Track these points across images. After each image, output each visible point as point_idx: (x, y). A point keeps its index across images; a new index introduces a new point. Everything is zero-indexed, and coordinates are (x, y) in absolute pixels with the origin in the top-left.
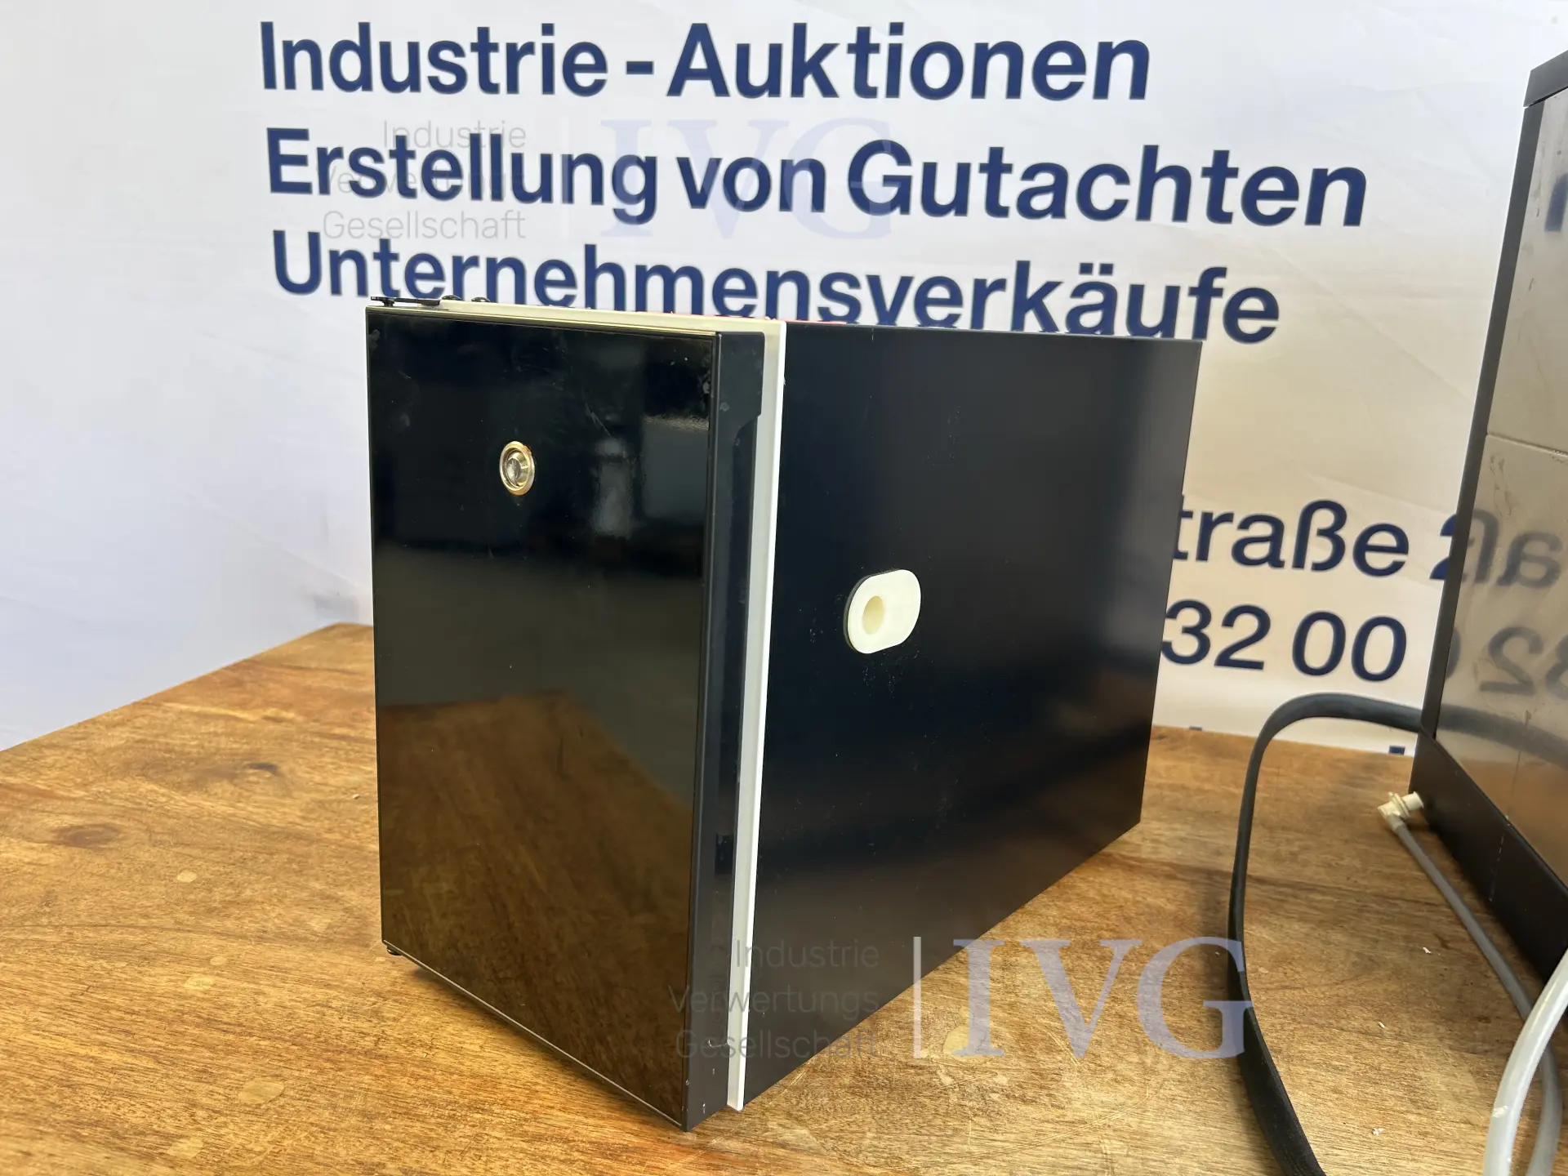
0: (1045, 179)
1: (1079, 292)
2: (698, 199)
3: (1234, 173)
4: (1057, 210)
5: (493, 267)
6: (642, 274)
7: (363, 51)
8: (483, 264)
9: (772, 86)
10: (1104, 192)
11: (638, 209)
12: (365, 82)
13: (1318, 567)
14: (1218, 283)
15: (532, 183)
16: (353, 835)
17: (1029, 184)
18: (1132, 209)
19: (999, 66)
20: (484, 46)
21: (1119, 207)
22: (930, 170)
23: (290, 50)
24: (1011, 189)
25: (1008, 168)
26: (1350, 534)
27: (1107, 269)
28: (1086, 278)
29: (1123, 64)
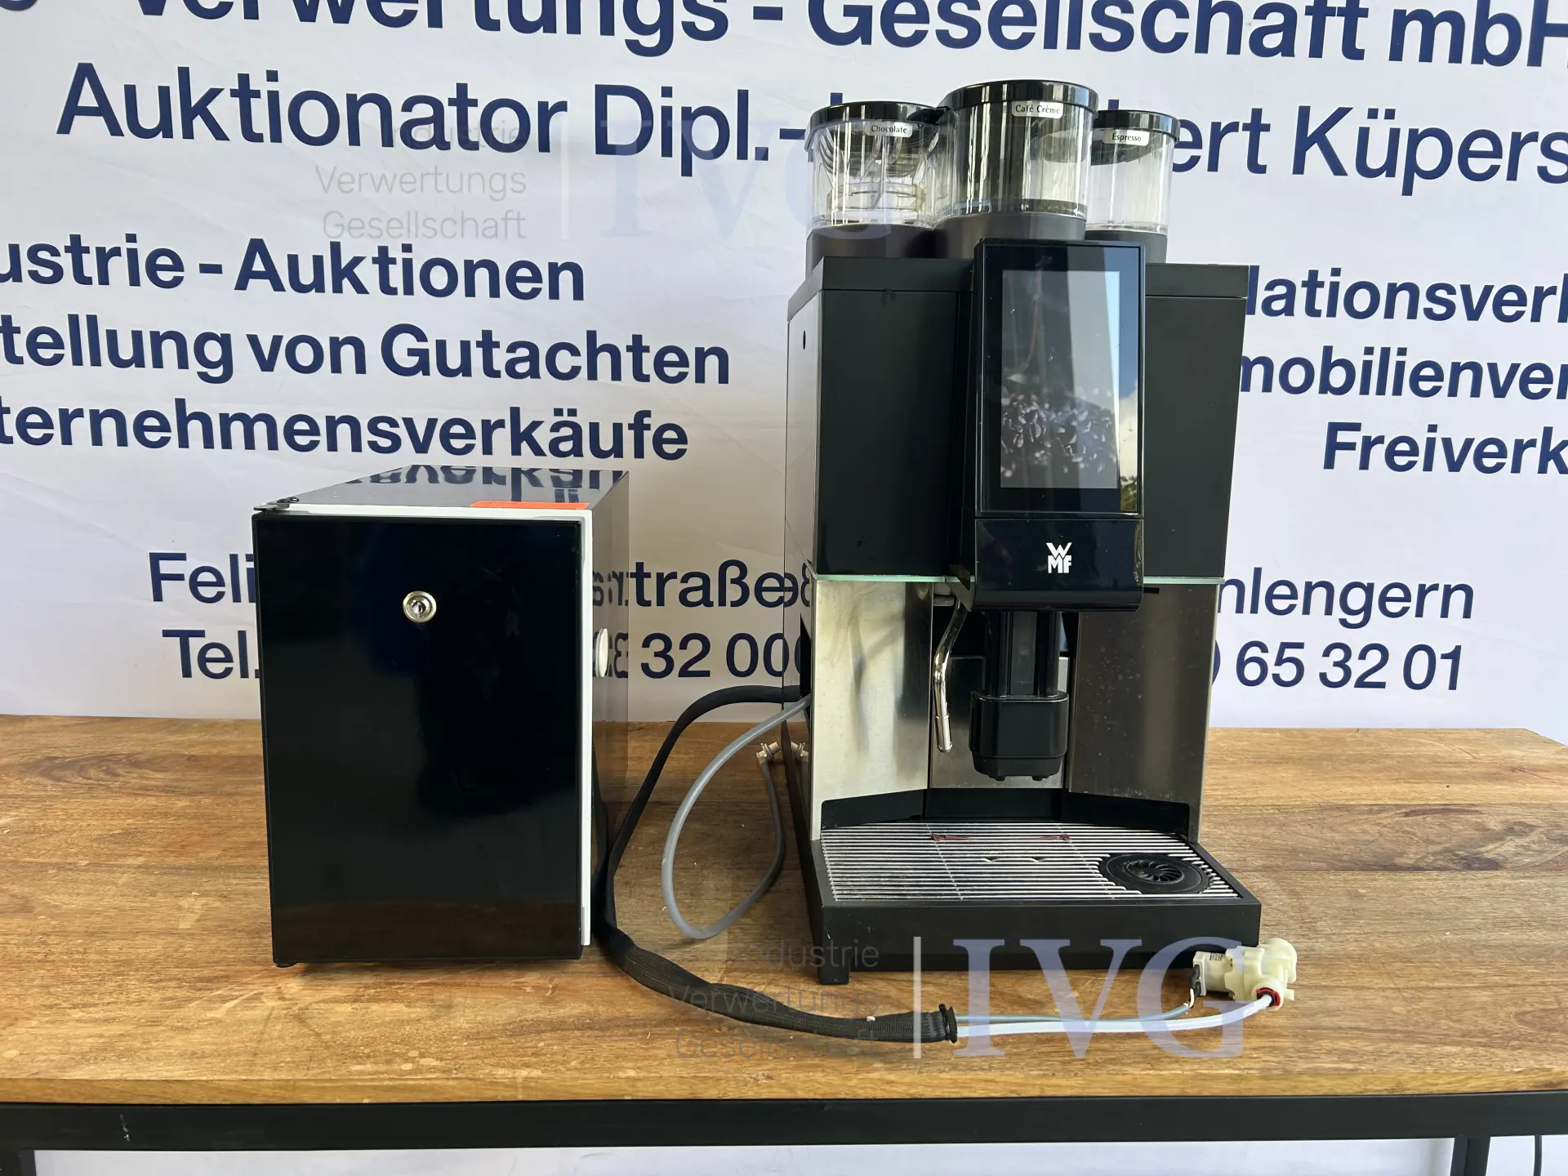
0: (523, 352)
1: (556, 428)
2: (267, 365)
3: (647, 349)
4: (534, 373)
5: (96, 418)
6: (226, 420)
8: (87, 415)
9: (318, 285)
10: (564, 361)
11: (217, 372)
13: (734, 604)
14: (646, 421)
15: (126, 352)
16: (9, 854)
17: (512, 356)
18: (584, 372)
19: (482, 276)
20: (76, 248)
21: (575, 371)
22: (441, 346)
24: (500, 359)
25: (497, 345)
26: (750, 581)
27: (572, 412)
28: (559, 419)
29: (566, 278)
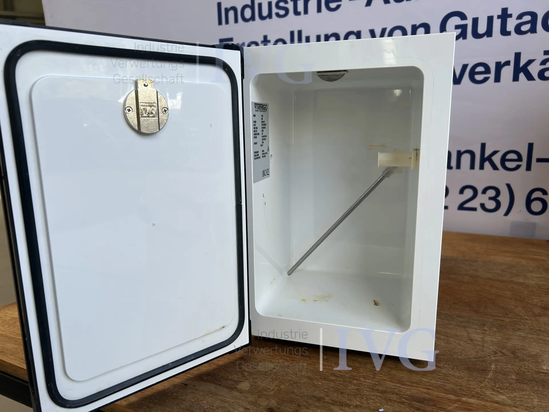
0: (527, 18)
1: (544, 63)
4: (533, 30)
7: (252, 7)
12: (253, 18)
17: (520, 21)
22: (475, 21)
23: (227, 11)
24: (512, 24)
25: (510, 16)
